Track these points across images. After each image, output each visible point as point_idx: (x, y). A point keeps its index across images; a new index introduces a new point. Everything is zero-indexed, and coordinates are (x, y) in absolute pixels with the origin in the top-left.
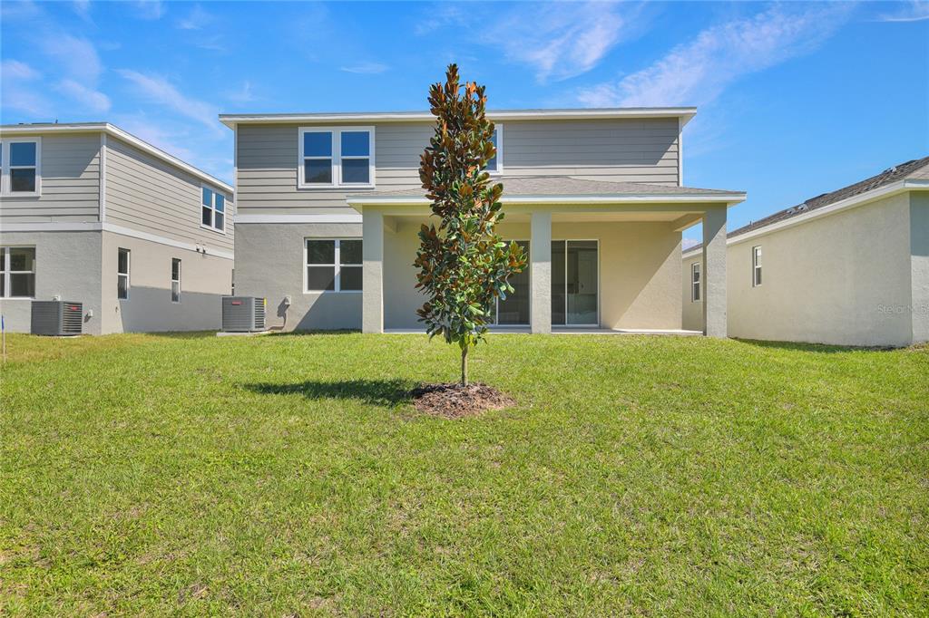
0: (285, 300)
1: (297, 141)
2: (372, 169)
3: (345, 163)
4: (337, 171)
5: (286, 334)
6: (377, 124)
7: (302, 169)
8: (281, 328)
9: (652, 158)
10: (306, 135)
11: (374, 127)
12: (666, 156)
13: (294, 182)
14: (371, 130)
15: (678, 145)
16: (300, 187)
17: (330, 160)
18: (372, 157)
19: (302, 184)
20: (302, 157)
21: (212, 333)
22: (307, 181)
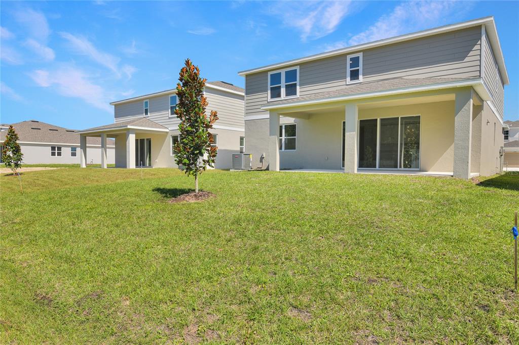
0: (263, 155)
1: (267, 79)
2: (298, 87)
3: (287, 87)
4: (283, 91)
5: (262, 170)
6: (300, 64)
7: (269, 92)
8: (261, 168)
9: (461, 56)
10: (271, 75)
11: (299, 66)
12: (471, 53)
13: (266, 99)
14: (298, 68)
15: (481, 44)
16: (268, 101)
17: (280, 86)
18: (298, 82)
19: (269, 99)
20: (269, 86)
21: (228, 170)
22: (272, 97)
